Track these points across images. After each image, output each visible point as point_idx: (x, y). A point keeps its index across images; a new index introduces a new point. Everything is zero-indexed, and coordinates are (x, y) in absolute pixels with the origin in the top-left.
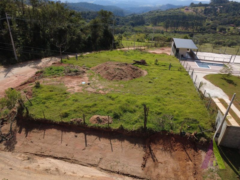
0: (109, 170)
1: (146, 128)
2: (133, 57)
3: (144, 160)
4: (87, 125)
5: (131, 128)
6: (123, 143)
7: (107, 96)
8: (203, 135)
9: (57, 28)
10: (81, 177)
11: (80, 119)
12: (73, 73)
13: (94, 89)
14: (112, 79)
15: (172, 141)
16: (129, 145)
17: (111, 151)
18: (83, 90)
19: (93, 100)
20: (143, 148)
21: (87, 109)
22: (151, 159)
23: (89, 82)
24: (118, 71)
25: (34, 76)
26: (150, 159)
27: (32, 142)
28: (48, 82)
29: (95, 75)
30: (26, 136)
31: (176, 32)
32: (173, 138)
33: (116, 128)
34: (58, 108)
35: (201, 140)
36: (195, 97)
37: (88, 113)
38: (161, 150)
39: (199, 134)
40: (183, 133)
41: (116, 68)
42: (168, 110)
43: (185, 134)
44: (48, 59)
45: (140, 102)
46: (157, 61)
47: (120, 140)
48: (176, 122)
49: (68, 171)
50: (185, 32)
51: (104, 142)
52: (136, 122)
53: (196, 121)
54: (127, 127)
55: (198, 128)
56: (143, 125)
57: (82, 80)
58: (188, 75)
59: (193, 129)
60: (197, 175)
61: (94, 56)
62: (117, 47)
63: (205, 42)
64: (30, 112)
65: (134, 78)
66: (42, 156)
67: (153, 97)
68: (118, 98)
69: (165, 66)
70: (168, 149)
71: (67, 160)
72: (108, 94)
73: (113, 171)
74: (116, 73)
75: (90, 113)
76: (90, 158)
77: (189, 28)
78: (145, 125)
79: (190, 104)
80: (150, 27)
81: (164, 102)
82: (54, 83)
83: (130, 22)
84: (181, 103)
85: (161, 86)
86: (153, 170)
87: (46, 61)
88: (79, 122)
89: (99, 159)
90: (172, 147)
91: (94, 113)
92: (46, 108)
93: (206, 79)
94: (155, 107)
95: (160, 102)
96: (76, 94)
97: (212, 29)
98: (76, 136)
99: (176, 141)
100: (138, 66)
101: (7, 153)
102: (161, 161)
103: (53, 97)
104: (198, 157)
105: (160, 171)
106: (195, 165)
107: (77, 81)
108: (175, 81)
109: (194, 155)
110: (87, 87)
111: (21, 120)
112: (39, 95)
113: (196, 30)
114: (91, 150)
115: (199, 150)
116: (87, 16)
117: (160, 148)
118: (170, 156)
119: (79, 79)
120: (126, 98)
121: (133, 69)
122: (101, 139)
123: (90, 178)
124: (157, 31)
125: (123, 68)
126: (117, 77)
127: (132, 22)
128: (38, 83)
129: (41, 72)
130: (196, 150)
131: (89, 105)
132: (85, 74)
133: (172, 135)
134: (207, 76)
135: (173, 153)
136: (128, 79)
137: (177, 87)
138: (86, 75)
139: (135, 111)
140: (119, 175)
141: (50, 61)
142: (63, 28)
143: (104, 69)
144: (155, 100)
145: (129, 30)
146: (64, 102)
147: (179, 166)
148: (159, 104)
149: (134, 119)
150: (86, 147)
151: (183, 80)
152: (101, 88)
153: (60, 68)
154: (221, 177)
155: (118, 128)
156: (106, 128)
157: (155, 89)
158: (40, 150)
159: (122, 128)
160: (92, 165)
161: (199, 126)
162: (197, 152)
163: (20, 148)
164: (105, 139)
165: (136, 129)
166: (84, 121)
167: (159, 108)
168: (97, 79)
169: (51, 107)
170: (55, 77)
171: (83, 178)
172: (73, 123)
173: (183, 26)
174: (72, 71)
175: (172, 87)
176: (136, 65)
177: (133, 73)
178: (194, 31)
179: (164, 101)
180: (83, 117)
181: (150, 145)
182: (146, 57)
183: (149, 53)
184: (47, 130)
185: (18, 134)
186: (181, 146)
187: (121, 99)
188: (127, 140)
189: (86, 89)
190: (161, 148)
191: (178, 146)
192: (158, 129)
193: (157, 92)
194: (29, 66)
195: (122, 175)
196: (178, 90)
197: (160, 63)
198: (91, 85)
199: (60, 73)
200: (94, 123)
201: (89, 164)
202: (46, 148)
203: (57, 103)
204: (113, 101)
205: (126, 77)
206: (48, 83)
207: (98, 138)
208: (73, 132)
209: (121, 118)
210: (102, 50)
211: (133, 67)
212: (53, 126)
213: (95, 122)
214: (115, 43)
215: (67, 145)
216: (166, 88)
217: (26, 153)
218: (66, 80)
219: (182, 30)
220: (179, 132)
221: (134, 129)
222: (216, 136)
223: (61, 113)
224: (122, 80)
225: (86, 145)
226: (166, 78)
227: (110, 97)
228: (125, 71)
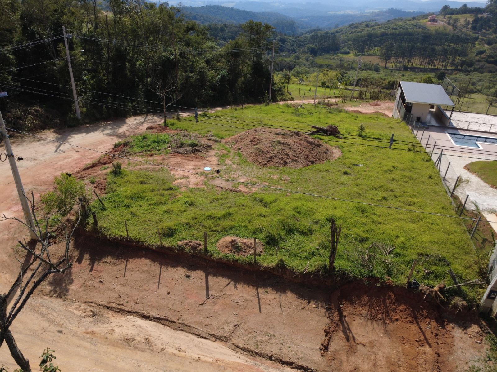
0: (252, 351)
1: (332, 268)
2: (311, 119)
3: (326, 336)
4: (211, 256)
5: (301, 267)
6: (283, 297)
7: (255, 199)
8: (458, 292)
9: (160, 58)
10: (194, 359)
11: (198, 242)
12: (188, 149)
13: (228, 183)
14: (266, 164)
15: (390, 301)
16: (296, 303)
17: (259, 311)
18: (205, 184)
19: (226, 205)
20: (324, 310)
21: (212, 223)
22: (342, 335)
23: (219, 169)
24: (278, 148)
25: (111, 152)
26: (338, 335)
27: (101, 282)
28: (137, 165)
29: (230, 155)
30: (91, 270)
31: (406, 69)
32: (391, 293)
33: (270, 265)
34: (155, 218)
35: (453, 302)
36: (443, 208)
37: (215, 231)
38: (365, 317)
39: (449, 288)
40: (414, 283)
41: (275, 140)
42: (383, 233)
43: (417, 288)
44: (139, 119)
45: (322, 214)
46: (362, 128)
47: (277, 291)
48: (399, 259)
49: (169, 346)
50: (427, 69)
51: (243, 293)
52: (313, 254)
53: (442, 260)
54: (294, 264)
55: (449, 276)
56: (328, 263)
57: (205, 164)
58: (429, 160)
59: (437, 276)
61: (232, 115)
62: (278, 98)
63: (472, 92)
64: (100, 223)
65: (312, 162)
66: (119, 312)
67: (352, 204)
68: (277, 203)
69: (379, 139)
70: (380, 316)
71: (168, 323)
72: (256, 193)
73: (261, 353)
74: (276, 152)
75: (218, 231)
76: (214, 323)
77: (436, 60)
78: (332, 263)
79: (432, 224)
80: (350, 57)
81: (374, 217)
82: (149, 166)
83: (308, 46)
84: (411, 221)
85: (369, 182)
86: (344, 357)
87: (135, 122)
88: (196, 248)
89: (232, 327)
90: (388, 312)
91: (227, 231)
92: (130, 216)
93: (470, 172)
94: (356, 226)
95: (366, 216)
96: (192, 191)
97: (489, 62)
98: (188, 277)
99: (398, 301)
100: (321, 139)
101: (53, 300)
102: (363, 342)
103: (147, 194)
104: (445, 339)
105: (359, 362)
106: (439, 355)
107: (195, 165)
108: (399, 172)
109: (437, 335)
110: (213, 179)
111: (82, 237)
112: (118, 189)
113: (453, 64)
114: (217, 308)
115: (447, 324)
116: (221, 34)
117: (361, 312)
118: (383, 331)
119: (199, 161)
120: (294, 204)
121: (311, 143)
122: (238, 286)
123: (211, 364)
124: (365, 66)
125: (290, 141)
126: (276, 160)
127: (312, 46)
128: (119, 166)
129: (125, 144)
130: (441, 323)
131: (216, 215)
132: (210, 150)
133: (388, 287)
134: (473, 164)
135: (389, 326)
136: (299, 165)
137: (404, 186)
138: (212, 153)
139: (311, 232)
140: (273, 362)
141: (142, 123)
142: (172, 57)
143: (251, 141)
144: (354, 212)
145: (306, 62)
146: (166, 205)
147: (402, 355)
148: (364, 220)
149: (308, 248)
150: (207, 301)
151: (418, 171)
152: (242, 180)
153: (162, 138)
155: (274, 264)
156: (250, 264)
157: (356, 189)
158: (116, 298)
159: (282, 266)
160: (218, 338)
161: (450, 271)
162: (444, 327)
163: (78, 292)
164: (246, 287)
165: (312, 269)
166: (206, 247)
167: (363, 229)
168: (234, 163)
169: (141, 215)
170: (152, 155)
171: (198, 363)
172: (183, 249)
173: (422, 55)
174: (186, 144)
175: (394, 186)
176: (316, 136)
177: (311, 153)
178: (447, 68)
179: (374, 214)
180: (203, 239)
181: (341, 306)
182: (339, 119)
183: (347, 112)
184: (131, 260)
185: (75, 265)
186: (408, 312)
187: (282, 205)
188: (293, 291)
189: (212, 183)
190: (364, 312)
191: (401, 311)
192: (358, 273)
193: (360, 195)
194: (103, 131)
195: (278, 364)
196: (407, 192)
197: (369, 134)
198: (222, 173)
199: (162, 147)
200: (226, 251)
201: (211, 335)
202: (129, 296)
203: (152, 206)
204: (266, 209)
205: (296, 161)
206: (137, 167)
207: (232, 283)
208: (183, 267)
209: (281, 245)
210: (248, 103)
211: (311, 140)
212: (144, 252)
213: (226, 249)
214: (276, 90)
215: (169, 293)
216: (380, 187)
217: (89, 303)
218: (173, 163)
219: (420, 65)
220: (405, 281)
221: (308, 269)
222: (489, 297)
223: (159, 227)
224: (287, 166)
225: (208, 295)
226: (381, 165)
227: (261, 201)
228: (294, 147)
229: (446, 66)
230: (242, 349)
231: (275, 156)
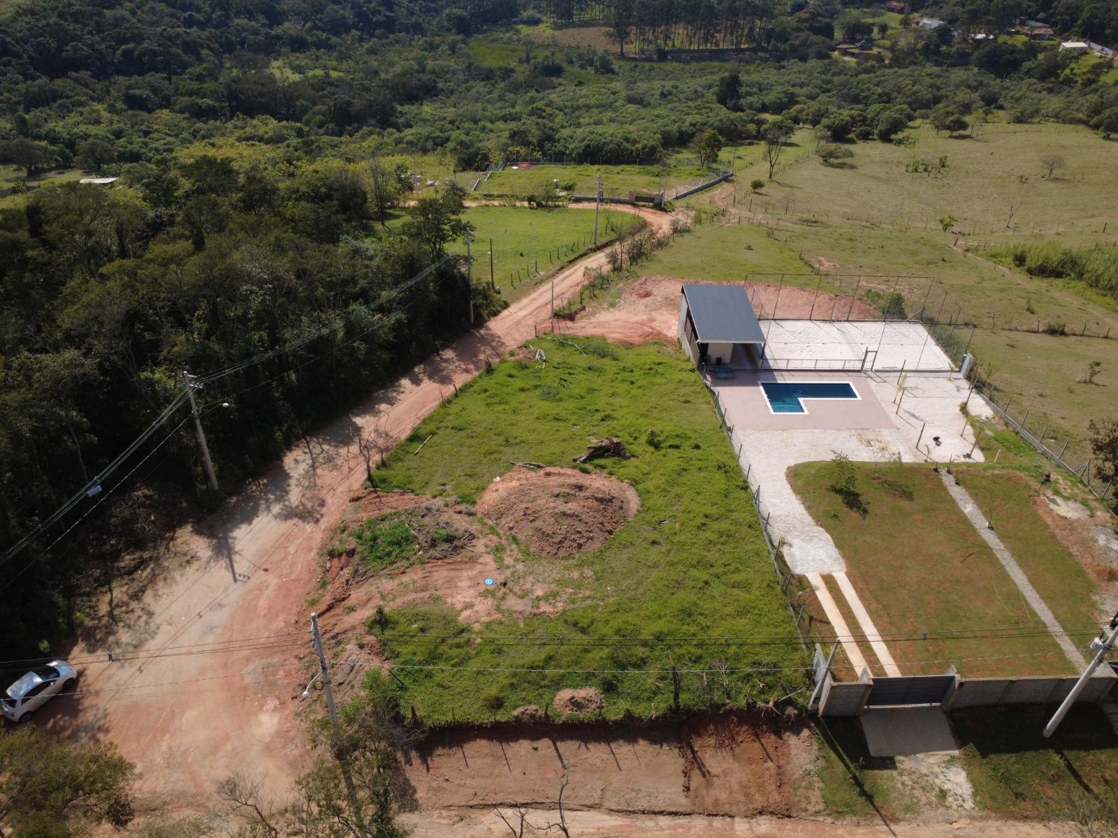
0: (626, 811)
1: (678, 707)
3: (685, 777)
4: (554, 721)
5: (647, 712)
6: (637, 747)
7: (567, 622)
8: (790, 702)
11: (533, 707)
12: (446, 546)
13: (525, 601)
14: (556, 554)
15: (733, 725)
16: (650, 750)
17: (619, 769)
18: (498, 609)
19: (538, 643)
20: (677, 751)
21: (537, 675)
22: (697, 771)
23: (503, 577)
27: (447, 780)
28: (395, 596)
29: (504, 543)
32: (733, 718)
33: (617, 718)
34: (469, 685)
35: (787, 712)
37: (544, 686)
38: (714, 747)
39: (782, 701)
40: (752, 703)
41: (557, 511)
42: (715, 643)
43: (755, 706)
47: (629, 742)
48: (735, 677)
50: (703, 51)
51: (597, 753)
53: (774, 666)
54: (639, 710)
55: (780, 686)
56: (672, 701)
57: (481, 572)
58: (746, 488)
59: (770, 689)
60: (784, 787)
65: (610, 533)
66: (483, 808)
67: (675, 605)
68: (595, 626)
70: (727, 742)
71: (539, 806)
72: (564, 612)
73: (634, 811)
74: (563, 531)
76: (582, 793)
77: (719, 32)
78: (676, 701)
80: (544, 31)
81: (701, 619)
82: (413, 595)
83: (447, 11)
85: (685, 555)
86: (704, 792)
87: (300, 469)
88: (534, 715)
89: (599, 792)
90: (733, 736)
91: (558, 684)
92: (440, 690)
93: (794, 492)
94: (686, 640)
95: (693, 621)
96: (488, 626)
98: (536, 749)
99: (741, 722)
102: (717, 773)
103: (440, 649)
104: (783, 749)
105: (718, 793)
106: (779, 767)
107: (470, 579)
108: (714, 526)
109: (776, 747)
110: (504, 598)
113: (750, 37)
114: (578, 776)
115: (784, 734)
117: (710, 743)
118: (731, 757)
119: (471, 568)
120: (616, 623)
121: (601, 500)
122: (590, 746)
125: (577, 508)
126: (567, 543)
127: (458, 12)
129: (349, 553)
130: (779, 735)
131: (536, 663)
132: (474, 542)
133: (731, 712)
135: (736, 750)
136: (597, 545)
137: (724, 553)
138: (480, 545)
139: (644, 661)
140: (646, 815)
141: (313, 468)
143: (525, 515)
144: (681, 617)
146: (472, 662)
147: (750, 776)
148: (693, 629)
149: (648, 686)
150: (565, 771)
151: (735, 515)
152: (540, 592)
154: (823, 781)
155: (621, 716)
156: (597, 721)
157: (672, 573)
160: (591, 807)
161: (781, 679)
162: (781, 738)
163: (428, 798)
164: (597, 745)
165: (660, 713)
166: (546, 712)
167: (694, 643)
168: (516, 560)
169: (450, 684)
170: (403, 572)
172: (521, 719)
174: (439, 539)
175: (713, 555)
176: (597, 461)
177: (605, 516)
178: (742, 46)
179: (702, 614)
181: (691, 741)
184: (465, 745)
185: (407, 768)
186: (750, 731)
187: (601, 627)
188: (644, 738)
189: (504, 606)
190: (712, 741)
191: (744, 732)
192: (701, 704)
193: (679, 583)
194: (268, 509)
195: (651, 815)
196: (728, 564)
197: (663, 437)
198: (510, 584)
199: (408, 551)
200: (568, 712)
202: (485, 788)
203: (457, 668)
204: (584, 637)
205: (592, 538)
206: (398, 602)
207: (583, 745)
208: (525, 738)
209: (620, 689)
211: (600, 496)
212: (477, 733)
213: (567, 709)
215: (524, 774)
216: (698, 562)
217: (448, 807)
218: (441, 581)
219: (690, 44)
220: (744, 703)
221: (654, 714)
222: (814, 702)
223: (482, 697)
224: (583, 549)
225: (564, 767)
226: (692, 515)
227: (575, 624)
228: (583, 517)
229: (739, 43)
230: (619, 811)
231: (565, 538)
